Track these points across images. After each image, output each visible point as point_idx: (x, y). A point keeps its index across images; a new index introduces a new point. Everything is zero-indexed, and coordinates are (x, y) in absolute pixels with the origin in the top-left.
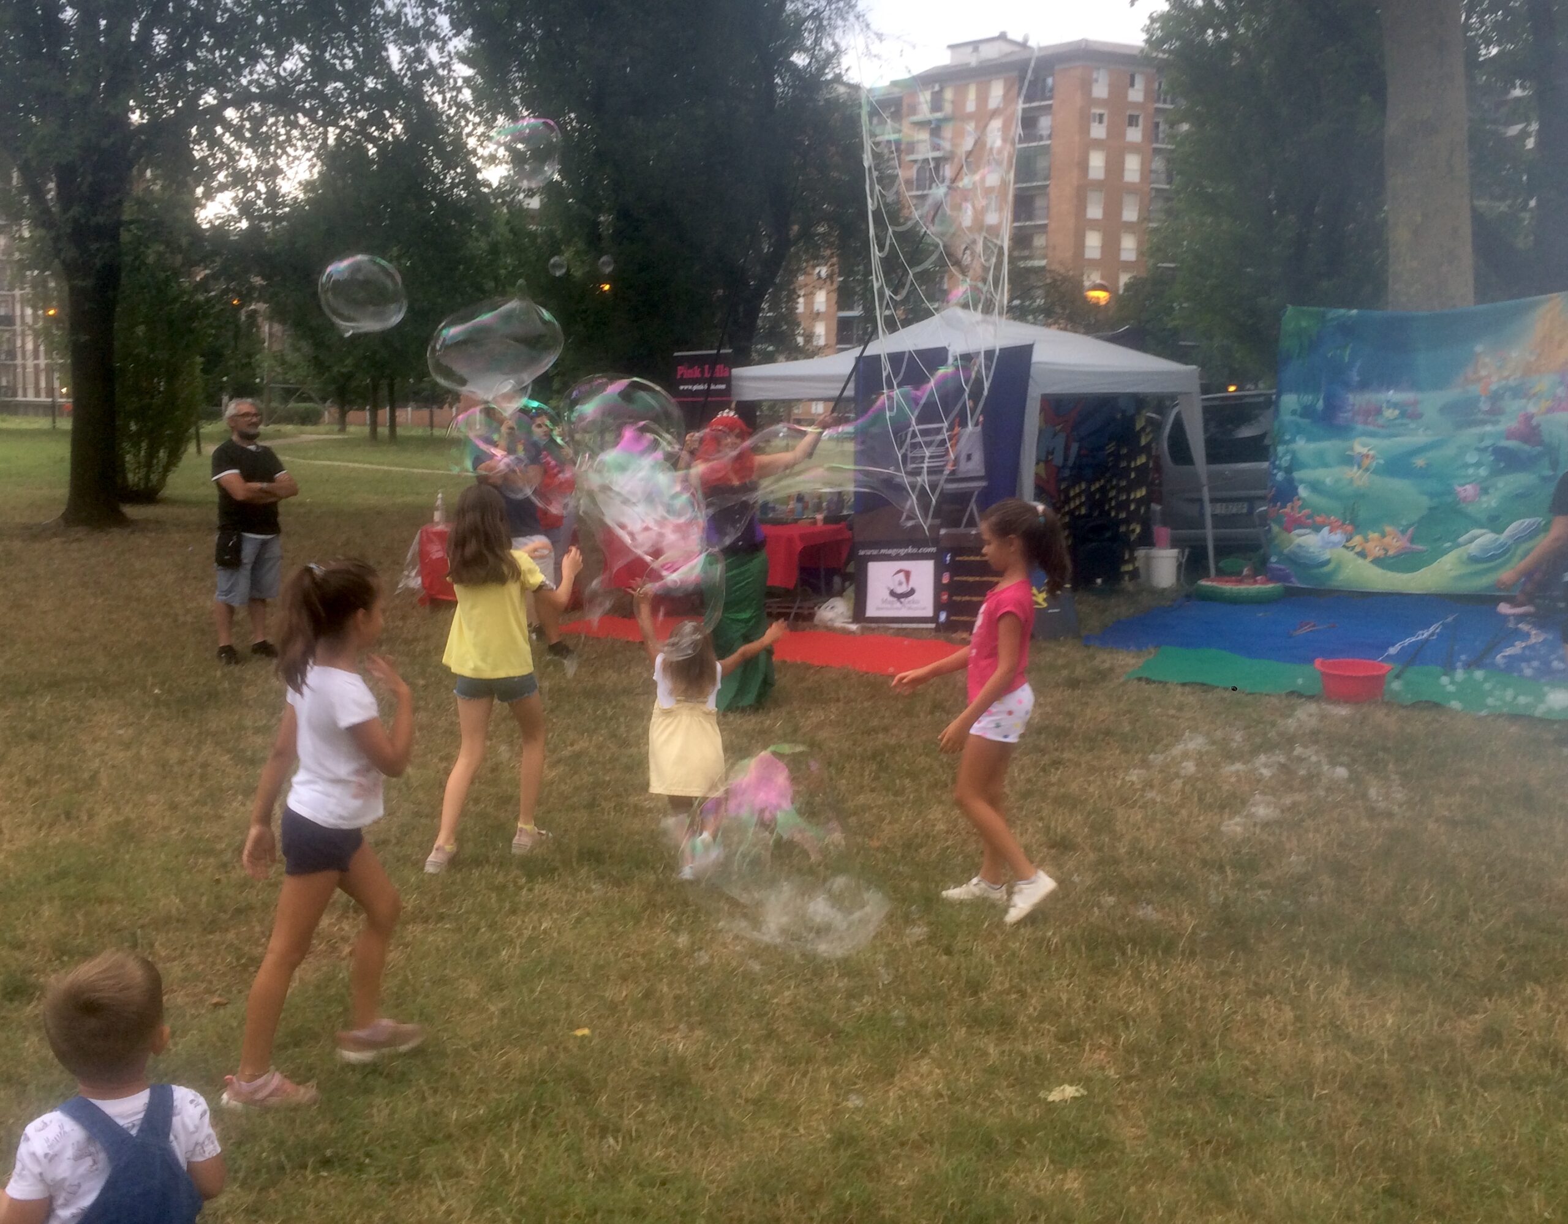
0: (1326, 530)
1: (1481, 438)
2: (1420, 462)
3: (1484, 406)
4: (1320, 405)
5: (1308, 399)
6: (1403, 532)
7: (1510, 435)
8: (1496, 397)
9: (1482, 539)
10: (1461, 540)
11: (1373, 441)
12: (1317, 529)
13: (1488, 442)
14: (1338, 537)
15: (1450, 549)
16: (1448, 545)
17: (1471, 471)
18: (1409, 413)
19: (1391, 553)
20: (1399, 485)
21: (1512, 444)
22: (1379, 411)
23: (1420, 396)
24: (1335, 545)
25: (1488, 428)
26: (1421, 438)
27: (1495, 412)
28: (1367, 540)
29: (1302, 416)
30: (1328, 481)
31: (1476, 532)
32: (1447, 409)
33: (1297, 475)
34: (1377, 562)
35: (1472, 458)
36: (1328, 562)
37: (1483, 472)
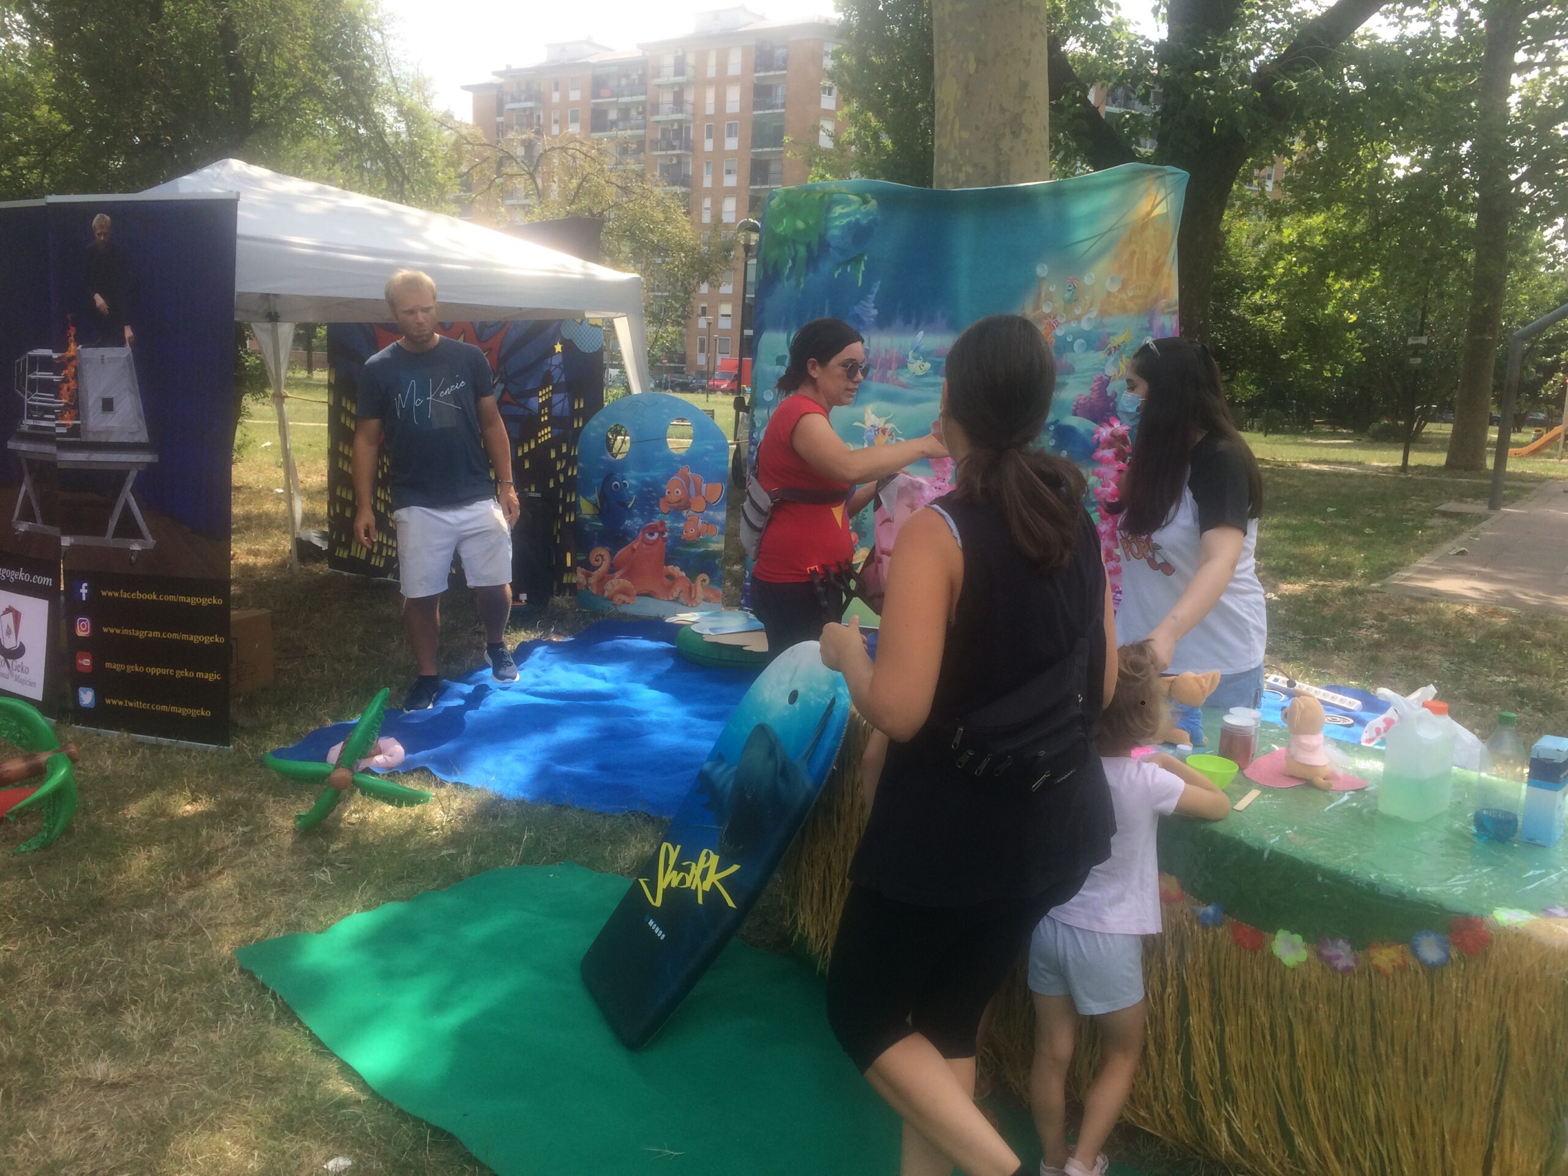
7: (1078, 409)
11: (892, 408)
21: (1079, 422)
22: (903, 364)
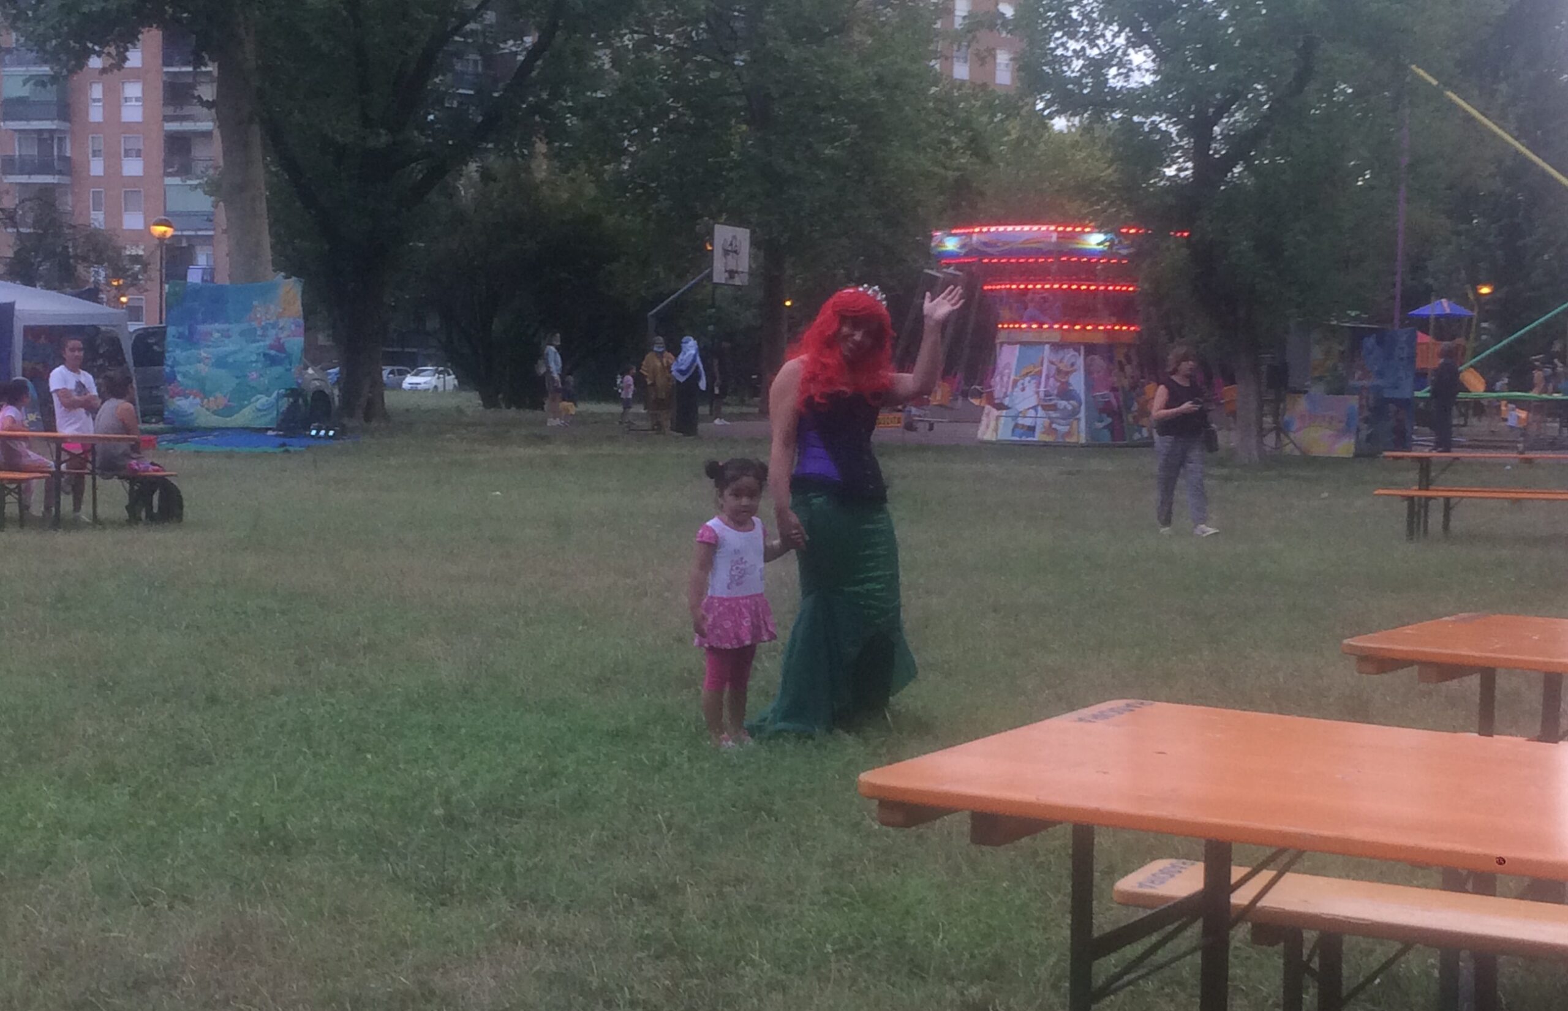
0: (191, 397)
1: (258, 348)
2: (230, 360)
3: (259, 332)
4: (187, 333)
5: (181, 329)
6: (225, 396)
7: (271, 347)
8: (264, 329)
9: (263, 400)
10: (252, 400)
11: (211, 350)
12: (186, 397)
13: (260, 350)
14: (198, 400)
15: (247, 405)
16: (246, 402)
17: (254, 365)
18: (226, 335)
19: (221, 407)
20: (222, 372)
21: (273, 352)
23: (231, 326)
24: (197, 404)
25: (262, 343)
26: (231, 348)
27: (264, 336)
28: (209, 401)
29: (179, 338)
30: (192, 372)
31: (259, 396)
32: (242, 334)
33: (176, 369)
34: (215, 413)
35: (254, 358)
36: (192, 414)
37: (260, 365)
